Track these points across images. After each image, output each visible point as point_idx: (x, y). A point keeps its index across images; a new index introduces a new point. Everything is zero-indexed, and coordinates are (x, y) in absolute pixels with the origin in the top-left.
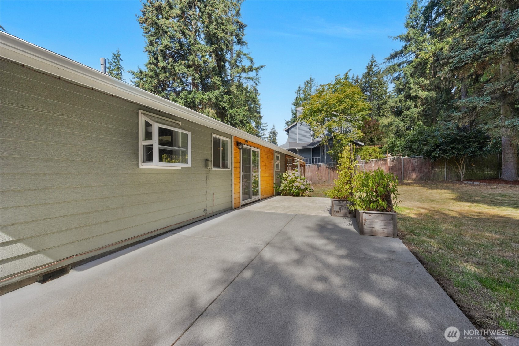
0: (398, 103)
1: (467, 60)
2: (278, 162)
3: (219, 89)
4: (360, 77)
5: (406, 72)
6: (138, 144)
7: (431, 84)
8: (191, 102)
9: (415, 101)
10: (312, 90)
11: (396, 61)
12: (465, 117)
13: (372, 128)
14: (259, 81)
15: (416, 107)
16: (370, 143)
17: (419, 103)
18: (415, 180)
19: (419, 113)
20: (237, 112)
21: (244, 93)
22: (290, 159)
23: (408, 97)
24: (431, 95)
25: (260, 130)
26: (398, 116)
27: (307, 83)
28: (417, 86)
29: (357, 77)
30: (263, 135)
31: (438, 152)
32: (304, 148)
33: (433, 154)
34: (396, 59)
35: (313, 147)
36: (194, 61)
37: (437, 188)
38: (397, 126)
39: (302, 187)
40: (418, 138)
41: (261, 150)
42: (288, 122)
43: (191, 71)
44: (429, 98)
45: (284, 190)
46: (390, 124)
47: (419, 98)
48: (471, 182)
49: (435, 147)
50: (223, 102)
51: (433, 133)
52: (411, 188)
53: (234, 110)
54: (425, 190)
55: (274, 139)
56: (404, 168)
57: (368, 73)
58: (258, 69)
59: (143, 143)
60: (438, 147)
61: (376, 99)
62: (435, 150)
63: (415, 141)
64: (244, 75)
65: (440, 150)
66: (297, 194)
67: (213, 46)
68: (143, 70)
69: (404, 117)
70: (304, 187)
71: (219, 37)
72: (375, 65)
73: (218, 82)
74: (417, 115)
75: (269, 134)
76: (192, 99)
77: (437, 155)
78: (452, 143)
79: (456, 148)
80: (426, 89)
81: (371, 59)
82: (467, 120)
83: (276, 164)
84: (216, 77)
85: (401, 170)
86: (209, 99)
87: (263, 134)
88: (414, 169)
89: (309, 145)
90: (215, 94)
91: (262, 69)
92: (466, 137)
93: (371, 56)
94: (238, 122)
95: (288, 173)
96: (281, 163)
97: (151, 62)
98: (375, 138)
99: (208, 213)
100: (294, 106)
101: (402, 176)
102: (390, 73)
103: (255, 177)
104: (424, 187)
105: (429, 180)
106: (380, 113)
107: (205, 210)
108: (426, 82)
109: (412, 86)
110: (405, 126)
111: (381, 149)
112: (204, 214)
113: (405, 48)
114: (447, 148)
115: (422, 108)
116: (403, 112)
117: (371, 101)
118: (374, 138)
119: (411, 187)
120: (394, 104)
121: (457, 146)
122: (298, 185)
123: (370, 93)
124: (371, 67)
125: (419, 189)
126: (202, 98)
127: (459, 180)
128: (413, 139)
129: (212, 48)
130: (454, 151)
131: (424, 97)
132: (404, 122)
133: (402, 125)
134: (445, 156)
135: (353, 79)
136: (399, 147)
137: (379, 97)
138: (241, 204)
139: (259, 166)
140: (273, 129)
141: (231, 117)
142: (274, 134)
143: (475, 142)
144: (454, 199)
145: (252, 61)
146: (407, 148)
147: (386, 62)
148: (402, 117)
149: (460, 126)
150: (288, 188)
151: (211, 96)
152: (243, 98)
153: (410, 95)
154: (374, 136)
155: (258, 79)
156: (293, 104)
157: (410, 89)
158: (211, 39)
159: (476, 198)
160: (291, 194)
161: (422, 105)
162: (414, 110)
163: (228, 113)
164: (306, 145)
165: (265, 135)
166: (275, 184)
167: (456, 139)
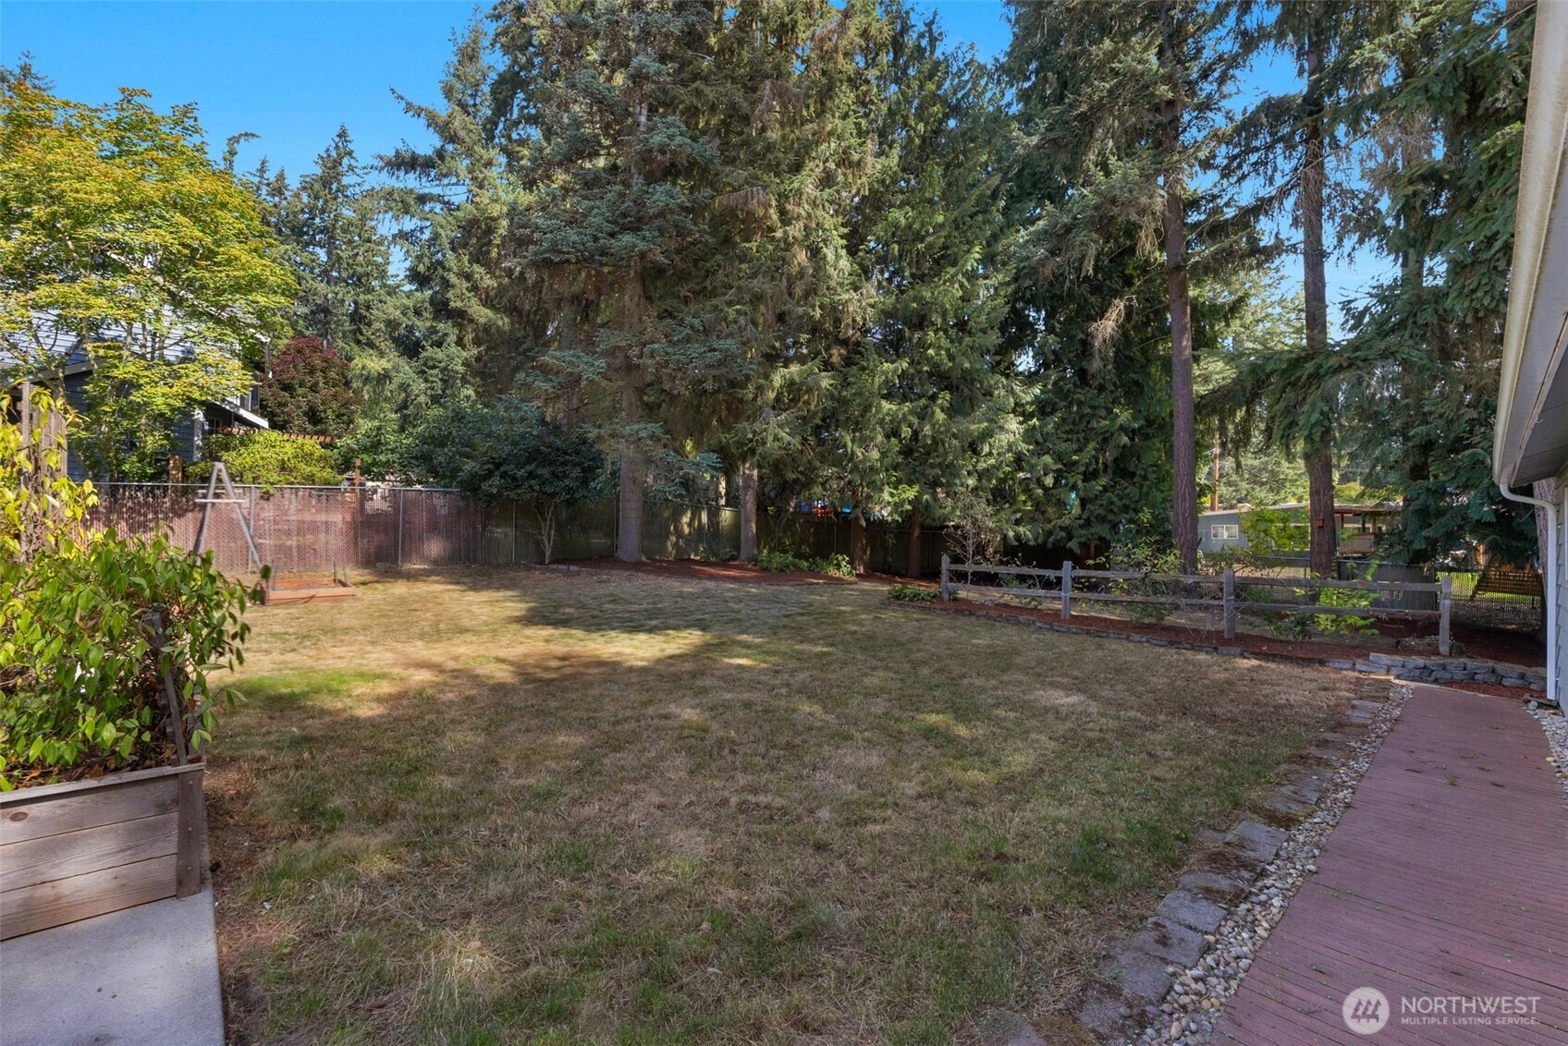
0: (411, 314)
1: (568, 253)
4: (293, 182)
5: (440, 231)
7: (501, 290)
9: (460, 326)
11: (411, 181)
12: (558, 397)
13: (319, 373)
15: (460, 343)
16: (309, 427)
17: (469, 337)
18: (435, 562)
19: (466, 364)
23: (441, 309)
24: (500, 323)
26: (411, 358)
28: (465, 285)
29: (281, 177)
31: (496, 481)
33: (485, 486)
34: (411, 176)
37: (488, 587)
38: (404, 387)
40: (450, 433)
44: (493, 330)
46: (384, 377)
47: (471, 321)
48: (564, 567)
49: (490, 466)
51: (490, 425)
52: (421, 588)
54: (456, 595)
56: (405, 522)
57: (326, 183)
60: (498, 466)
61: (348, 284)
62: (489, 475)
63: (441, 442)
65: (501, 476)
69: (425, 364)
72: (351, 168)
74: (460, 368)
77: (495, 491)
78: (529, 460)
79: (537, 476)
80: (487, 302)
81: (337, 139)
82: (561, 405)
85: (396, 532)
88: (433, 528)
92: (558, 449)
93: (337, 130)
98: (329, 412)
101: (397, 549)
102: (391, 209)
104: (458, 583)
105: (475, 561)
106: (362, 334)
108: (489, 282)
109: (453, 279)
110: (429, 392)
111: (328, 452)
113: (440, 154)
114: (519, 473)
115: (475, 351)
116: (423, 348)
117: (328, 282)
118: (325, 411)
119: (419, 584)
120: (398, 312)
121: (540, 471)
123: (329, 254)
124: (334, 167)
125: (442, 592)
127: (542, 562)
128: (436, 432)
130: (533, 482)
131: (482, 320)
132: (426, 381)
133: (419, 386)
134: (512, 495)
135: (262, 177)
136: (393, 451)
137: (359, 280)
143: (575, 465)
144: (518, 620)
146: (416, 458)
147: (382, 168)
148: (421, 362)
149: (548, 419)
153: (446, 303)
154: (323, 403)
157: (446, 284)
159: (568, 610)
161: (477, 342)
162: (454, 349)
167: (538, 451)
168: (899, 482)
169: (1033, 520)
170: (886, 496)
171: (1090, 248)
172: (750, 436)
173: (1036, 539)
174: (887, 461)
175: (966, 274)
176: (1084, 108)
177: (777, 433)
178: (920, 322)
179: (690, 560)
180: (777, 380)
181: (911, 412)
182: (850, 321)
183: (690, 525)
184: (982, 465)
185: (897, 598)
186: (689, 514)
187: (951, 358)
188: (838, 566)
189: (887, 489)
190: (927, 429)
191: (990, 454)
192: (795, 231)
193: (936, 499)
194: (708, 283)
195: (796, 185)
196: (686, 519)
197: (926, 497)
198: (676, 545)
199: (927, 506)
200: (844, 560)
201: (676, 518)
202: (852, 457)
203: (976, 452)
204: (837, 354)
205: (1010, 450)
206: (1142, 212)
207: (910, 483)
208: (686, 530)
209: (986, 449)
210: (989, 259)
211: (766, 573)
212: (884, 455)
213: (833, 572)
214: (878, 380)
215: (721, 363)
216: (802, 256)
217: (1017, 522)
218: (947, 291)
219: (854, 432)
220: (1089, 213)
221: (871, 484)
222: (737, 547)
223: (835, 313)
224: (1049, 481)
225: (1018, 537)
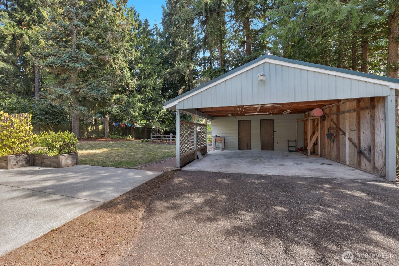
12: (56, 99)
60: (36, 116)
62: (34, 118)
65: (37, 118)
77: (36, 122)
78: (46, 114)
79: (49, 118)
82: (57, 101)
92: (56, 112)
114: (43, 118)
130: (48, 120)
134: (41, 123)
149: (53, 105)
167: (49, 112)
168: (142, 119)
169: (169, 127)
170: (139, 122)
171: (176, 77)
172: (109, 110)
173: (169, 130)
174: (140, 115)
175: (154, 79)
176: (176, 50)
177: (115, 109)
178: (146, 87)
179: (91, 137)
180: (114, 98)
181: (144, 106)
182: (131, 86)
183: (91, 129)
184: (159, 116)
185: (143, 142)
186: (90, 127)
187: (152, 95)
188: (129, 137)
189: (139, 121)
190: (148, 109)
191: (160, 114)
192: (117, 66)
193: (150, 123)
194: (96, 75)
195: (117, 56)
196: (89, 128)
197: (148, 122)
198: (87, 134)
199: (148, 124)
200: (130, 136)
201: (87, 128)
202: (132, 114)
203: (158, 114)
204: (127, 93)
205: (164, 113)
206: (185, 73)
207: (144, 120)
208: (90, 131)
209: (160, 113)
210: (159, 76)
211: (112, 139)
212: (139, 114)
213: (128, 138)
214: (137, 99)
215: (102, 94)
216: (119, 71)
217: (166, 127)
218: (150, 82)
219: (132, 109)
220: (176, 71)
221: (136, 120)
222: (104, 134)
223: (127, 84)
224: (172, 119)
225: (166, 130)
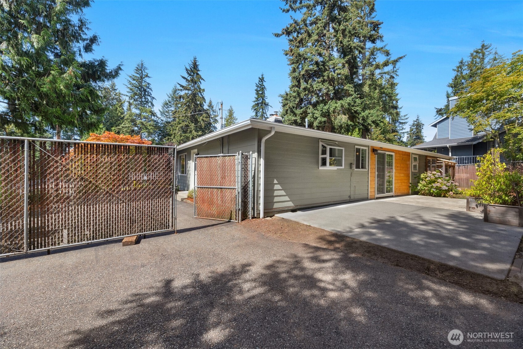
2: (417, 163)
3: (352, 95)
6: (319, 157)
8: (326, 112)
10: (486, 61)
14: (397, 73)
20: (369, 113)
21: (377, 91)
22: (432, 160)
25: (397, 124)
27: (475, 54)
30: (402, 130)
32: (460, 144)
35: (474, 143)
36: (328, 77)
39: (445, 188)
41: (396, 153)
42: (441, 110)
43: (326, 84)
45: (422, 190)
50: (356, 106)
53: (367, 112)
55: (418, 132)
58: (395, 62)
59: (321, 156)
64: (377, 72)
66: (437, 195)
67: (347, 57)
68: (288, 93)
70: (447, 188)
71: (352, 47)
73: (351, 89)
75: (410, 126)
76: (327, 110)
83: (413, 164)
84: (349, 85)
86: (342, 106)
87: (401, 128)
89: (468, 141)
90: (348, 101)
91: (401, 60)
94: (370, 123)
95: (427, 174)
96: (419, 163)
97: (294, 85)
99: (351, 198)
100: (451, 89)
103: (389, 176)
107: (350, 197)
112: (349, 199)
122: (438, 186)
126: (336, 107)
129: (346, 59)
138: (376, 197)
139: (394, 167)
140: (417, 120)
141: (363, 119)
142: (418, 126)
145: (387, 54)
150: (427, 188)
151: (343, 103)
152: (376, 96)
155: (396, 71)
156: (449, 86)
158: (345, 51)
160: (431, 194)
163: (361, 115)
164: (464, 141)
165: (405, 129)
166: (411, 184)
